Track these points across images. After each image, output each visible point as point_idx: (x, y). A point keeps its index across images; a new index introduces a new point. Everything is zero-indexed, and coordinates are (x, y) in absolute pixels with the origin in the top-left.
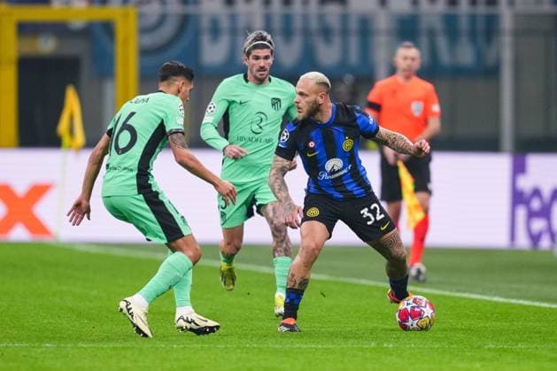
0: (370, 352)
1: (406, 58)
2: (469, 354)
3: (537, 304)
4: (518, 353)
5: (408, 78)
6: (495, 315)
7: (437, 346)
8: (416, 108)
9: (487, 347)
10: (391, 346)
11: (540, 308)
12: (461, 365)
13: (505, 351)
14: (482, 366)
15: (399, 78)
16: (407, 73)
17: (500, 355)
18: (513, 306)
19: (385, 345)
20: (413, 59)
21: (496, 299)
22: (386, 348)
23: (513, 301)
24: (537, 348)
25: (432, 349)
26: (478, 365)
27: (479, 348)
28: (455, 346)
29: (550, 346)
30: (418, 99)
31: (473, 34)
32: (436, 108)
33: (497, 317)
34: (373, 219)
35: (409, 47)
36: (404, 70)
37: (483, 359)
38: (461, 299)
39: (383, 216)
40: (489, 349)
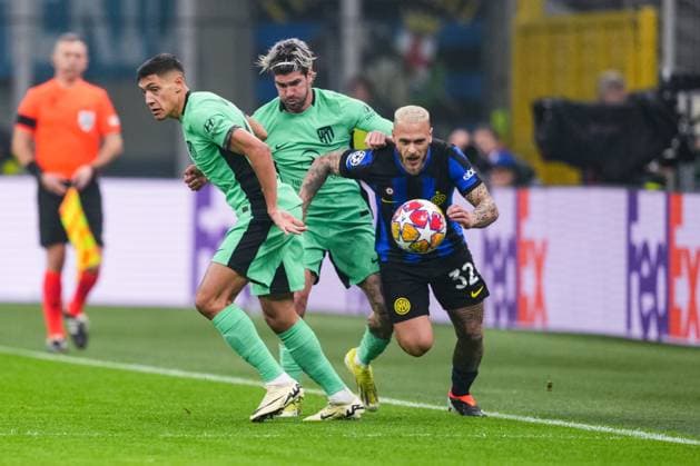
0: (9, 441)
1: (68, 54)
2: (139, 445)
3: (228, 379)
4: (203, 444)
5: (71, 80)
6: (173, 394)
7: (97, 434)
8: (86, 120)
9: (162, 436)
10: (36, 434)
11: (231, 385)
12: (129, 459)
13: (185, 441)
14: (157, 461)
15: (59, 82)
16: (71, 74)
17: (180, 447)
18: (196, 382)
19: (29, 433)
20: (78, 56)
21: (175, 373)
22: (30, 436)
23: (196, 376)
24: (228, 438)
25: (90, 438)
26: (151, 460)
27: (151, 438)
28: (120, 434)
29: (245, 436)
30: (87, 108)
31: (142, 23)
32: (114, 121)
33: (175, 397)
34: (465, 282)
35: (72, 40)
36: (67, 71)
37: (157, 452)
38: (127, 372)
39: (477, 279)
40: (165, 439)
